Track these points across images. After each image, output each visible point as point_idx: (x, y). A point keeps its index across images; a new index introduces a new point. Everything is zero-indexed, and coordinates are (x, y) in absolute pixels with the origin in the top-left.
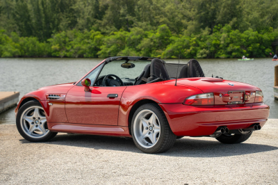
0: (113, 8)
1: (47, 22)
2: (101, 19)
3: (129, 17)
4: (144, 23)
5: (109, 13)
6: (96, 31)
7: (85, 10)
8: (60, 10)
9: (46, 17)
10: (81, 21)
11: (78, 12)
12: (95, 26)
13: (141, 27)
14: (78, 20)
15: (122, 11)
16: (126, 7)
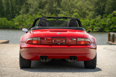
0: (50, 3)
1: (13, 10)
2: (43, 9)
3: (58, 9)
4: (66, 12)
5: (47, 6)
6: (39, 15)
7: (34, 4)
8: (20, 3)
9: (12, 7)
10: (31, 10)
11: (30, 4)
12: (39, 13)
13: (64, 14)
14: (30, 9)
15: (54, 5)
16: (57, 3)
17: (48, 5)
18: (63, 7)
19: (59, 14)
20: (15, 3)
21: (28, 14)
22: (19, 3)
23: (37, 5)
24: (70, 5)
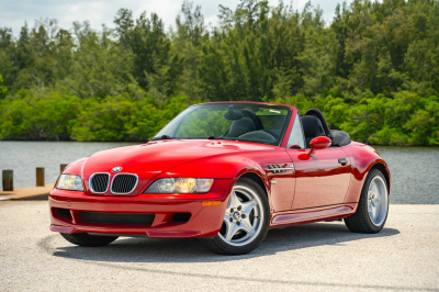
0: (368, 58)
1: (254, 83)
2: (346, 78)
3: (394, 74)
4: (423, 84)
5: (359, 67)
6: (335, 96)
7: (320, 62)
8: (275, 62)
9: (253, 75)
10: (310, 82)
11: (306, 65)
12: (335, 88)
13: (416, 90)
14: (305, 79)
15: (381, 64)
16: (389, 57)
17: (363, 63)
18: (411, 70)
19: (396, 91)
20: (259, 61)
21: (299, 95)
22: (273, 61)
23: (328, 64)
24: (434, 61)
